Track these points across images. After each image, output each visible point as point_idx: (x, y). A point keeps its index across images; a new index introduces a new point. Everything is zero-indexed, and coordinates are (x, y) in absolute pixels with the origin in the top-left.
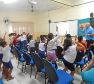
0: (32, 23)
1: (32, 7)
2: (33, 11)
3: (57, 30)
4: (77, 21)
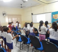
1: (21, 5)
2: (22, 7)
4: (51, 13)
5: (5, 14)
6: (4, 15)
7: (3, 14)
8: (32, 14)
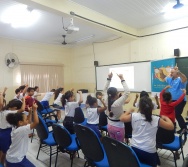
0: (61, 66)
1: (64, 36)
2: (64, 43)
3: (123, 81)
4: (150, 63)
5: (13, 61)
6: (11, 65)
7: (8, 62)
8: (96, 64)
